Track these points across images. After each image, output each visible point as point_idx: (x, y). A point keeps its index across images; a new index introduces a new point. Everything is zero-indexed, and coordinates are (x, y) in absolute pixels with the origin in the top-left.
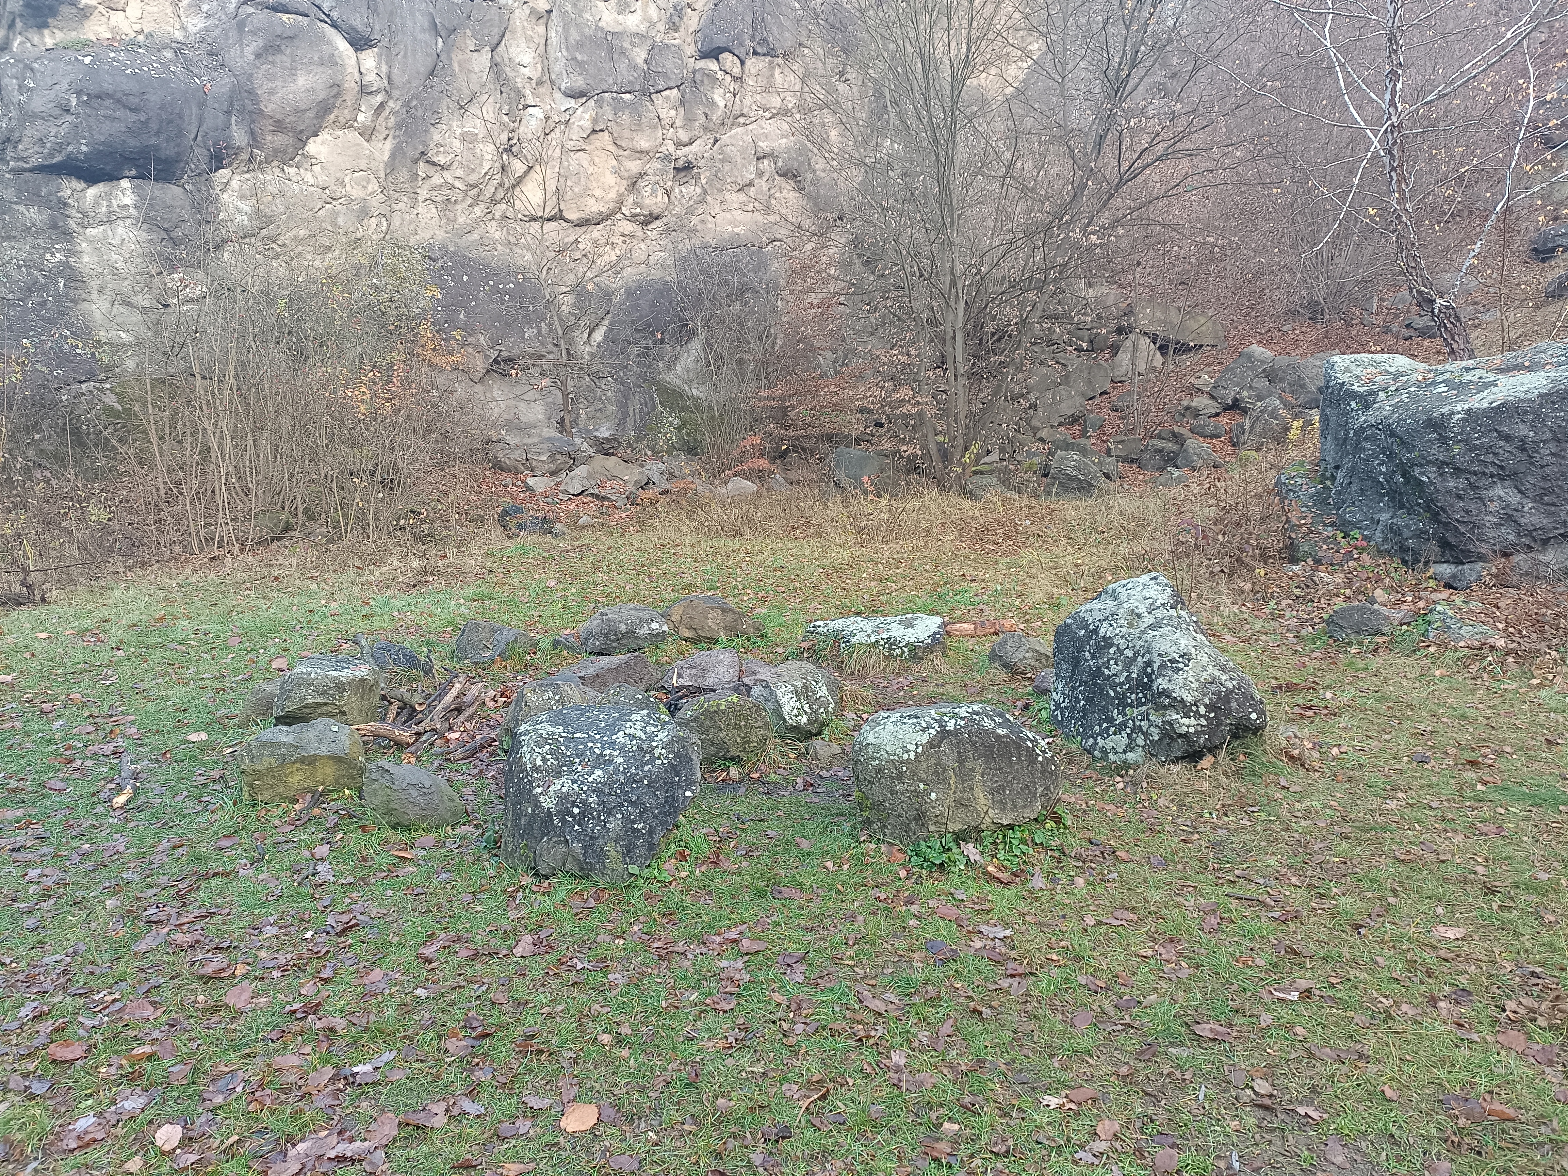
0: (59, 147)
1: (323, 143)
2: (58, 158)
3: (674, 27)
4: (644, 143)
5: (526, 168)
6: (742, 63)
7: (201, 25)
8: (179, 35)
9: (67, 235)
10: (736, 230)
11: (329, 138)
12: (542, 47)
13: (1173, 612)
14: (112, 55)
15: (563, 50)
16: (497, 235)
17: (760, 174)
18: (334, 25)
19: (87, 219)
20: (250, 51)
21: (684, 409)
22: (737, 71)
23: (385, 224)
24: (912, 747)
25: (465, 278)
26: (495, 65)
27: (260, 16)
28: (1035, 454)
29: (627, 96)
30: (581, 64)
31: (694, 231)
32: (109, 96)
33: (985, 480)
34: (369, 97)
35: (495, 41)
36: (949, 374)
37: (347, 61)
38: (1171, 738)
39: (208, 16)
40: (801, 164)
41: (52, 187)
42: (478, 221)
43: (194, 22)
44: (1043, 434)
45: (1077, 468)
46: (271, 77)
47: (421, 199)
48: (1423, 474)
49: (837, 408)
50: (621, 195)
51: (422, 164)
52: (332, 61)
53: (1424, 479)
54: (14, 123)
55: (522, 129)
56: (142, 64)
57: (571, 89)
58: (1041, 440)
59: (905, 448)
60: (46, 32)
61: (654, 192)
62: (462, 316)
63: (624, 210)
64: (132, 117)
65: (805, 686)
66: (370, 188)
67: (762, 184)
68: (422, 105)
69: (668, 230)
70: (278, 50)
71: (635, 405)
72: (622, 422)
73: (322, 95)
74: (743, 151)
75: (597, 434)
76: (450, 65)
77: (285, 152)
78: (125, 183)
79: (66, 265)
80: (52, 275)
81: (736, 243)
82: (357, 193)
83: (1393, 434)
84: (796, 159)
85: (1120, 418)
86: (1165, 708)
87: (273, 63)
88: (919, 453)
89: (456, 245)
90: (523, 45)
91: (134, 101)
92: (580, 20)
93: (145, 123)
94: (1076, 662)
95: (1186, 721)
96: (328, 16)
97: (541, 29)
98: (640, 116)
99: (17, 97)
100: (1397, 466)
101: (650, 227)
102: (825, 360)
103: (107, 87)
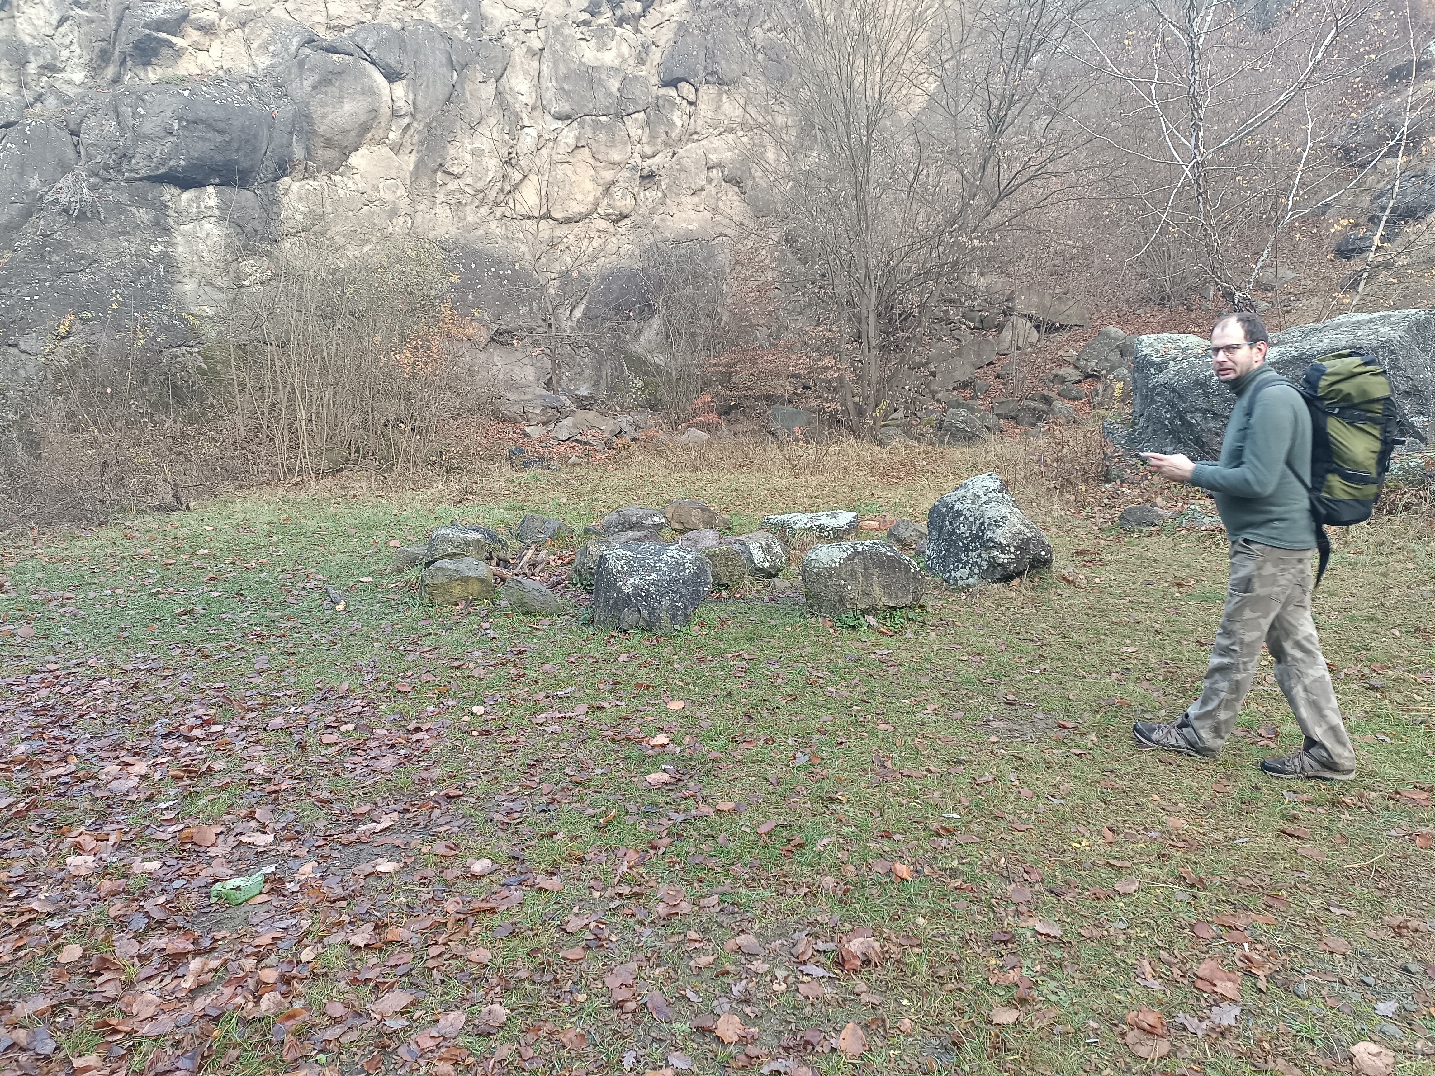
0: (163, 162)
1: (362, 156)
2: (162, 170)
3: (641, 61)
4: (616, 157)
5: (521, 176)
6: (697, 90)
7: (268, 63)
8: (250, 71)
9: (167, 230)
10: (690, 227)
11: (367, 152)
12: (536, 79)
13: (1000, 495)
14: (205, 89)
15: (553, 81)
16: (498, 231)
17: (710, 181)
18: (373, 63)
19: (182, 217)
20: (307, 84)
21: (646, 373)
22: (692, 97)
23: (410, 221)
24: (837, 560)
25: (473, 266)
26: (499, 93)
27: (317, 57)
28: (933, 411)
29: (603, 119)
30: (567, 93)
31: (656, 227)
32: (202, 121)
33: (891, 431)
34: (399, 120)
35: (499, 74)
36: (863, 346)
37: (383, 91)
38: (994, 566)
39: (274, 55)
40: (743, 172)
41: (156, 193)
42: (484, 220)
43: (262, 60)
44: (939, 396)
45: (964, 422)
46: (323, 104)
47: (438, 201)
48: (1192, 418)
49: (773, 374)
50: (597, 199)
51: (439, 174)
52: (371, 91)
53: (1194, 421)
54: (129, 143)
55: (520, 144)
56: (227, 96)
57: (559, 113)
58: (939, 401)
59: (828, 405)
60: (149, 68)
61: (624, 196)
62: (470, 297)
63: (599, 210)
64: (219, 138)
65: (767, 544)
66: (399, 193)
67: (712, 189)
68: (441, 126)
69: (635, 227)
70: (329, 82)
71: (607, 370)
72: (596, 384)
73: (363, 119)
74: (696, 162)
75: (578, 393)
76: (463, 94)
77: (332, 164)
78: (210, 189)
79: (166, 254)
80: (155, 262)
81: (691, 238)
82: (388, 196)
83: (1174, 391)
84: (739, 169)
85: (1004, 384)
86: (991, 548)
87: (325, 93)
88: (840, 408)
89: (466, 238)
90: (521, 77)
91: (221, 125)
92: (566, 57)
93: (229, 143)
94: (940, 529)
95: (1003, 556)
96: (369, 55)
97: (535, 64)
98: (614, 135)
99: (131, 122)
100: (1176, 413)
101: (619, 224)
102: (761, 334)
103: (202, 115)
